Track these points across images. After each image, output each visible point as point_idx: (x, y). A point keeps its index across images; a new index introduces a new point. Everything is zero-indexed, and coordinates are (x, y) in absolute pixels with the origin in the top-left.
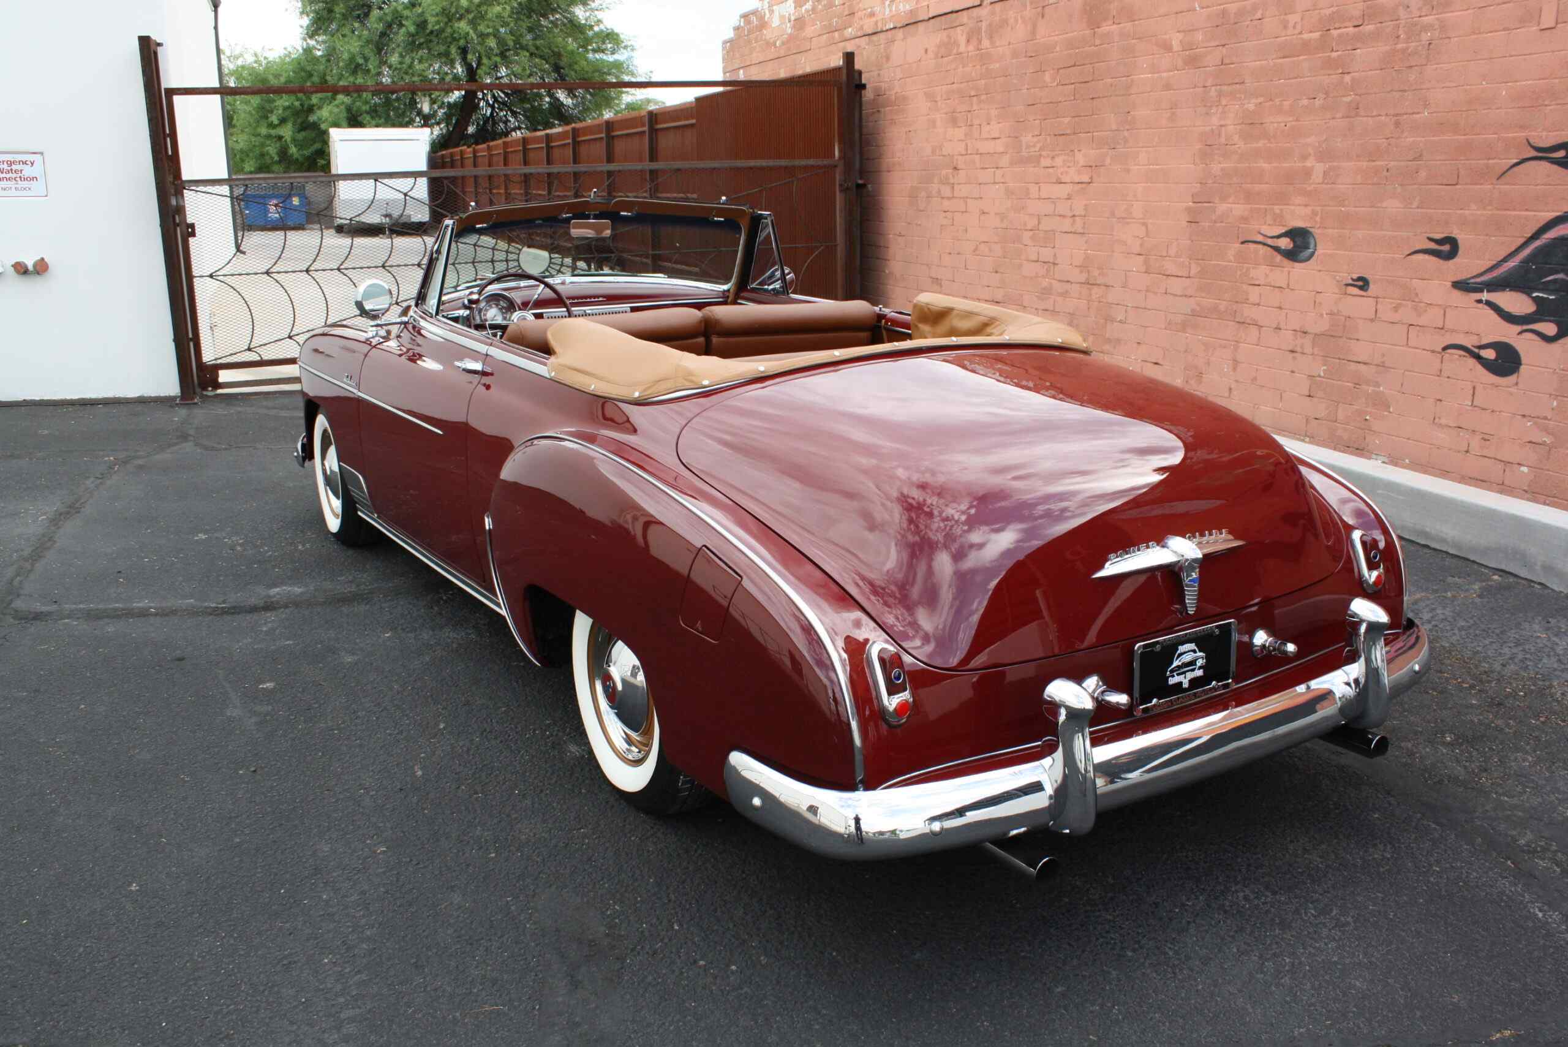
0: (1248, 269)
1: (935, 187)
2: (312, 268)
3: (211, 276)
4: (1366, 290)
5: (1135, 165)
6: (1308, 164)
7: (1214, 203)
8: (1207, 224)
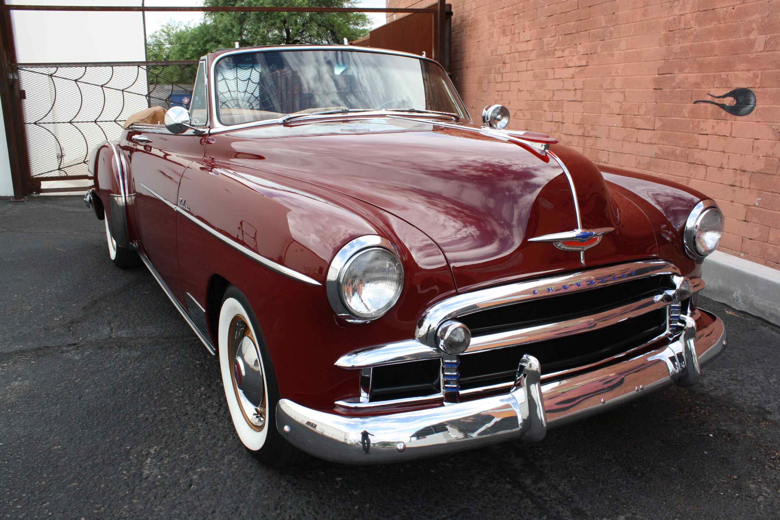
0: (699, 122)
1: (492, 76)
2: (98, 120)
3: (35, 123)
5: (617, 51)
6: (752, 37)
7: (674, 74)
8: (668, 90)
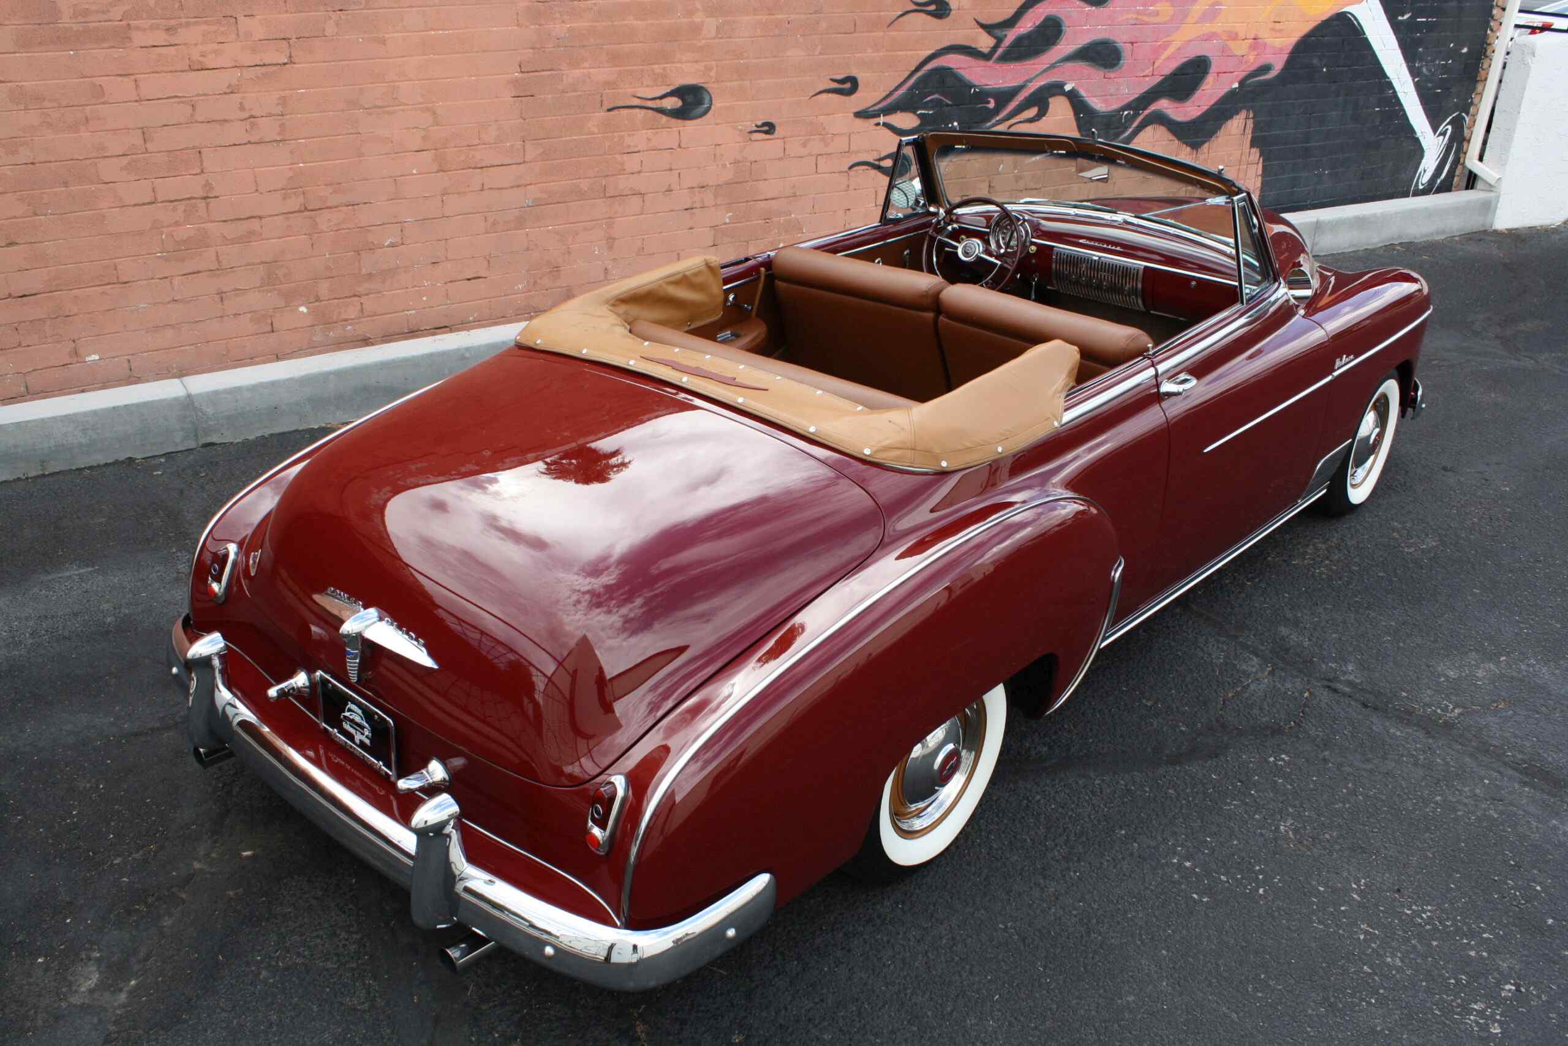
4: (772, 134)
6: (698, 18)
7: (560, 70)
8: (550, 96)
